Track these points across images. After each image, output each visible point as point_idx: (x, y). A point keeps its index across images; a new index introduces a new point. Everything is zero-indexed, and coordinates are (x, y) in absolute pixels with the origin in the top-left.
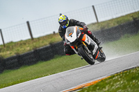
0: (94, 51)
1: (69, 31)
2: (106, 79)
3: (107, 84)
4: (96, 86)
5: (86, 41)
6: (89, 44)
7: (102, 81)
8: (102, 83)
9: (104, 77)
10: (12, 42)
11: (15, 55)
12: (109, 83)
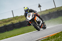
0: (40, 24)
1: (29, 15)
2: (59, 33)
3: (59, 35)
4: (55, 36)
5: (36, 20)
6: (38, 21)
7: (57, 34)
8: (57, 35)
9: (58, 32)
10: (17, 16)
11: (19, 22)
12: (61, 35)
